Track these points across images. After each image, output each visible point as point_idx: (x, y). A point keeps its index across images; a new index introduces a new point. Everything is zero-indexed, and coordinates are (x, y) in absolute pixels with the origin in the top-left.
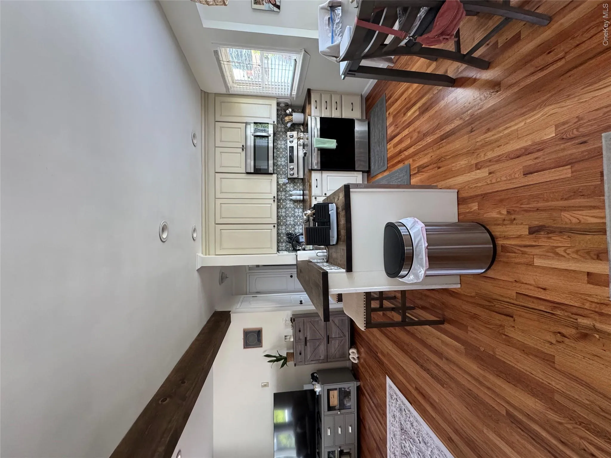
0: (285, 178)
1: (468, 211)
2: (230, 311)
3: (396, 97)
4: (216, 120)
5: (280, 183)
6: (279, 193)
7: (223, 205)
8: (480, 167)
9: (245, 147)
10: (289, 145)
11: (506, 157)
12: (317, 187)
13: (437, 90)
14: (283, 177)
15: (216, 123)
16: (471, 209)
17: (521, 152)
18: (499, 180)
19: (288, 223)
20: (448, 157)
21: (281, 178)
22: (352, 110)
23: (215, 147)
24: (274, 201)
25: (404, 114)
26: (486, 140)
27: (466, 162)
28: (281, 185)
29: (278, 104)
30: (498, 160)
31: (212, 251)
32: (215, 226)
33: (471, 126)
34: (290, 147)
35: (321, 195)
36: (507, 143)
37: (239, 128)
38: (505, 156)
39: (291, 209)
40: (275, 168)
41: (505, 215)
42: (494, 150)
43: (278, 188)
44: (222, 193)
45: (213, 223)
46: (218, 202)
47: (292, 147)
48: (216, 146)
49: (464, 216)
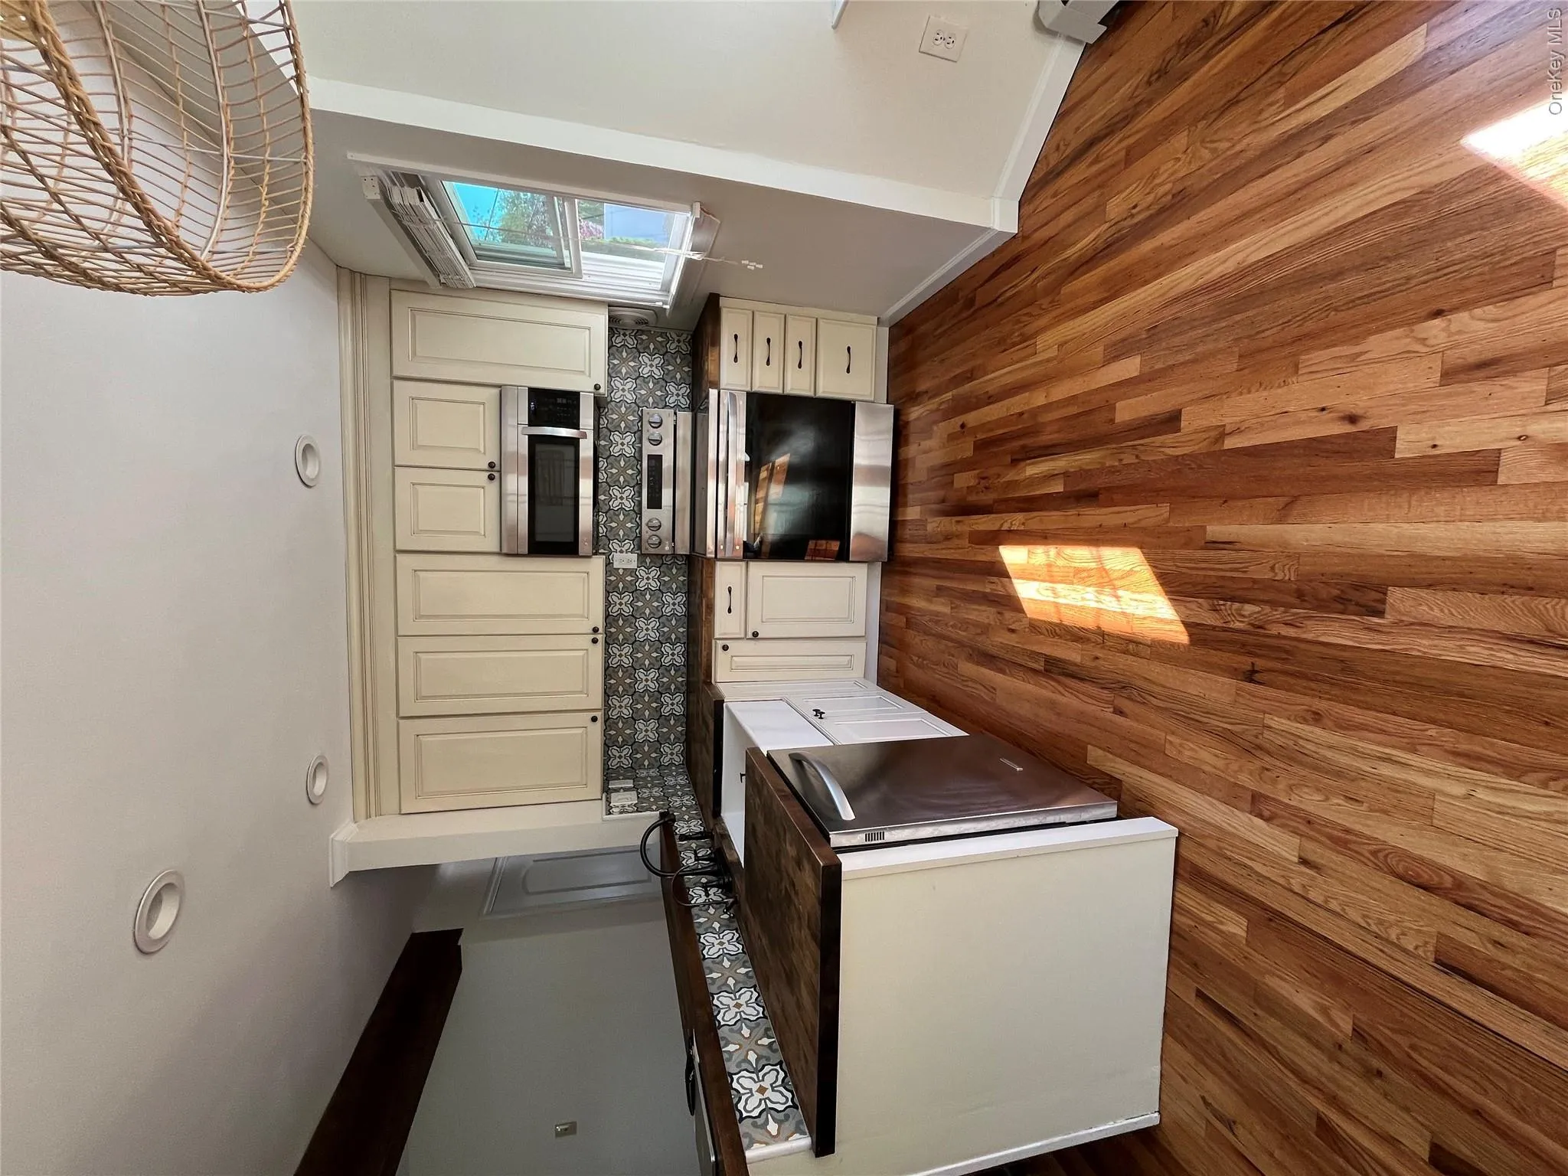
0: (632, 552)
1: (1209, 918)
2: (458, 933)
3: (991, 389)
4: (397, 372)
5: (616, 565)
6: (614, 598)
7: (423, 656)
8: (1266, 813)
9: (497, 468)
10: (648, 449)
11: (1374, 853)
12: (730, 611)
13: (1137, 457)
14: (627, 547)
15: (396, 383)
16: (1222, 923)
17: (1436, 879)
18: (1334, 905)
19: (640, 687)
20: (1155, 701)
21: (621, 552)
22: (848, 371)
23: (394, 465)
24: (595, 641)
25: (1015, 462)
26: (1301, 742)
27: (1220, 763)
28: (621, 572)
29: (613, 320)
30: (1343, 841)
31: (389, 802)
32: (398, 724)
33: (1250, 660)
34: (650, 457)
35: (742, 636)
36: (1385, 812)
37: (480, 403)
38: (1370, 848)
39: (650, 646)
40: (602, 518)
41: (1346, 1035)
42: (1327, 799)
43: (608, 583)
44: (419, 616)
45: (394, 715)
46: (407, 647)
47: (659, 458)
48: (397, 463)
49: (1193, 924)
